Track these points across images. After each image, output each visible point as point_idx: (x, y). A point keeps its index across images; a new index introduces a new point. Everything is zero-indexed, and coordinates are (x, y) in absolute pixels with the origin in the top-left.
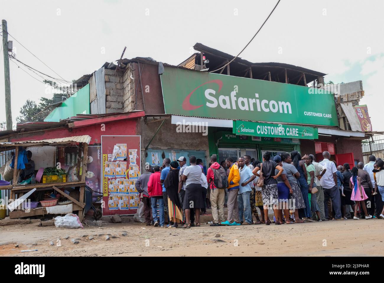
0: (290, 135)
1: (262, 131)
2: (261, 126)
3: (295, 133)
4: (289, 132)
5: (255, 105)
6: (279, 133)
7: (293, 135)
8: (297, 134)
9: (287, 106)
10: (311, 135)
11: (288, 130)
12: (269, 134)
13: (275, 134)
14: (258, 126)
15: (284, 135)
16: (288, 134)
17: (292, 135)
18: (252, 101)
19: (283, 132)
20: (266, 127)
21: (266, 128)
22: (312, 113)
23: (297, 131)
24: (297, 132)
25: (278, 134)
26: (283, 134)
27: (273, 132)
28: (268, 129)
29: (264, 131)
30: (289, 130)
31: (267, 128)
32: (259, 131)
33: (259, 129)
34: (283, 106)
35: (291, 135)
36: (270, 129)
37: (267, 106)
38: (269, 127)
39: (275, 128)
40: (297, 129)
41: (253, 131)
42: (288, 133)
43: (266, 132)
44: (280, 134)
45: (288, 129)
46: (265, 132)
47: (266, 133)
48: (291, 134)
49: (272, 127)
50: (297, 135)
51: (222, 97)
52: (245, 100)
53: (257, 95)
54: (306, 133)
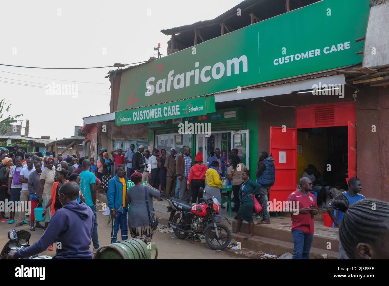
0: (168, 115)
1: (138, 118)
2: (137, 112)
3: (175, 111)
4: (166, 111)
5: (192, 78)
6: (155, 115)
7: (173, 115)
8: (178, 111)
9: (241, 63)
10: (201, 108)
11: (165, 110)
12: (145, 119)
13: (151, 118)
14: (134, 113)
15: (161, 116)
16: (165, 115)
17: (171, 115)
18: (189, 74)
19: (160, 113)
21: (141, 113)
22: (292, 56)
23: (178, 108)
24: (179, 109)
25: (154, 118)
26: (160, 116)
27: (148, 116)
28: (143, 114)
29: (140, 116)
30: (166, 109)
31: (142, 113)
32: (135, 118)
33: (135, 116)
34: (233, 65)
35: (170, 115)
36: (145, 113)
37: (208, 74)
38: (144, 112)
39: (151, 110)
40: (178, 106)
42: (166, 114)
43: (141, 118)
44: (156, 117)
45: (165, 108)
46: (140, 117)
47: (142, 119)
48: (170, 113)
49: (148, 111)
50: (179, 113)
51: (160, 81)
52: (182, 76)
53: (197, 64)
54: (192, 108)
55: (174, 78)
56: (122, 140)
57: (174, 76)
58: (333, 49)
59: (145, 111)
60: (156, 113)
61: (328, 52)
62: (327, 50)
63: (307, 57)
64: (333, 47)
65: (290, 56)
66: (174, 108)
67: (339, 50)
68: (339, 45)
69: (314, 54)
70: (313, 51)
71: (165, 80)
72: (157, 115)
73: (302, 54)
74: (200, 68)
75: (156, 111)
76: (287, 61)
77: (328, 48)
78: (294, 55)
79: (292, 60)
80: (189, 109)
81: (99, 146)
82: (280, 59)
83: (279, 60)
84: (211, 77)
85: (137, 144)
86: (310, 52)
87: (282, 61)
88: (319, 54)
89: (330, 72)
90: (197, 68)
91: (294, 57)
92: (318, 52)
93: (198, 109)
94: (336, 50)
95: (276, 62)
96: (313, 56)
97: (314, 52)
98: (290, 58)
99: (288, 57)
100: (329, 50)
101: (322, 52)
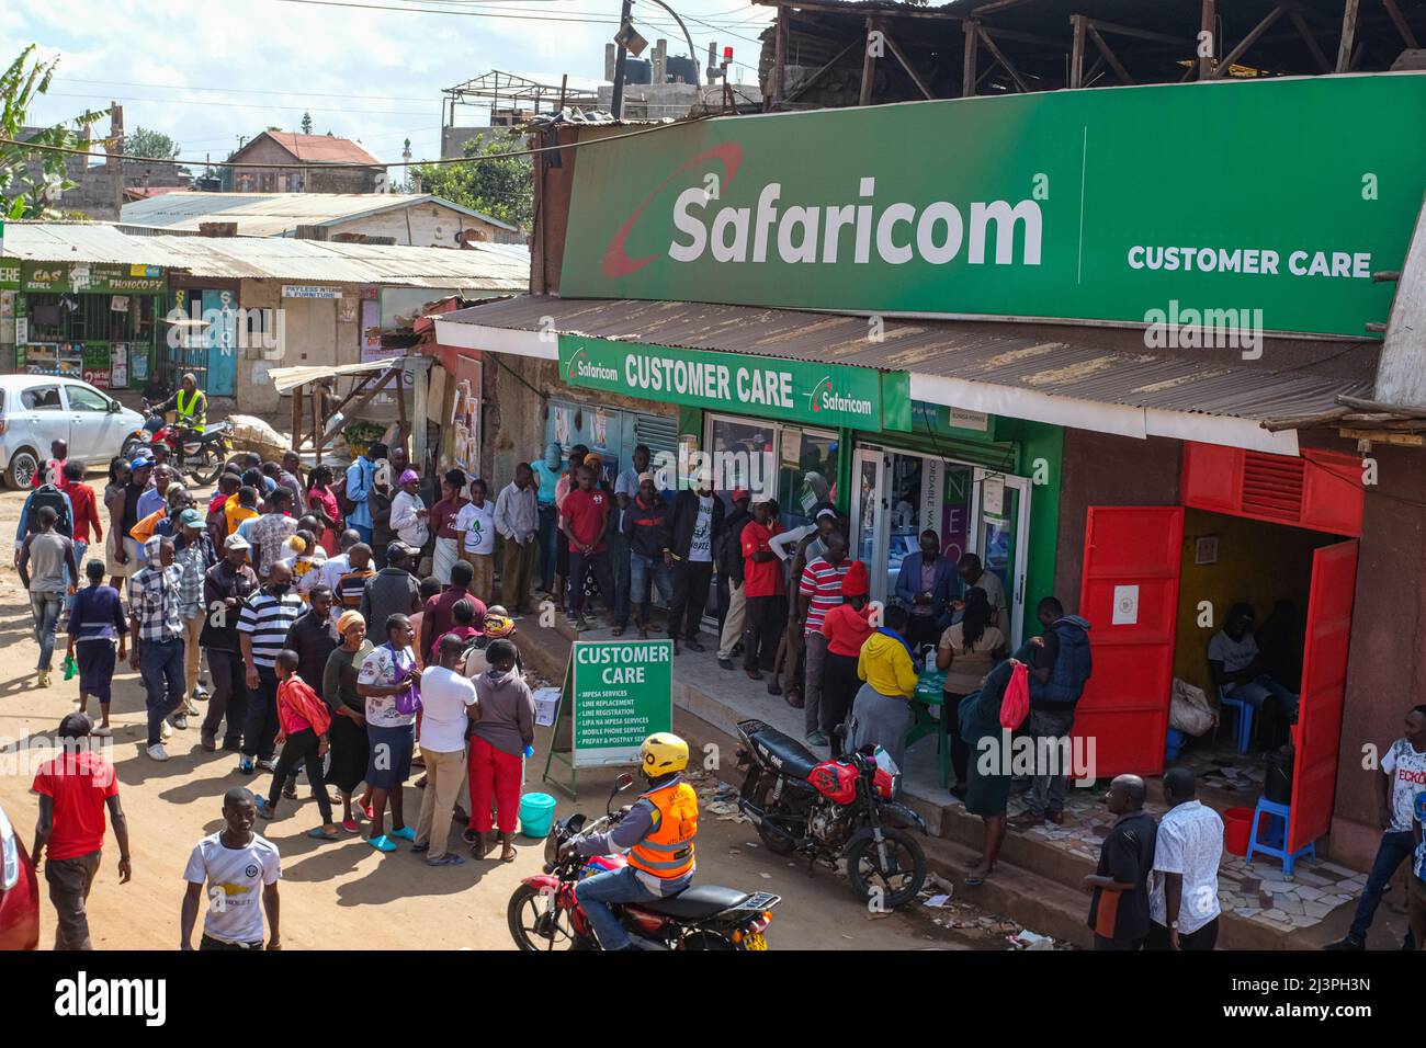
0: (753, 400)
1: (644, 378)
2: (640, 358)
3: (778, 391)
4: (747, 385)
5: (848, 233)
6: (707, 386)
7: (769, 403)
8: (788, 396)
9: (1020, 225)
10: (864, 407)
11: (743, 378)
12: (669, 389)
13: (691, 392)
14: (630, 358)
15: (728, 397)
16: (744, 397)
17: (763, 402)
18: (837, 217)
19: (723, 383)
20: (656, 360)
21: (656, 365)
22: (1188, 252)
23: (787, 383)
24: (789, 389)
25: (702, 394)
26: (724, 395)
27: (681, 384)
28: (663, 370)
29: (652, 376)
30: (747, 378)
31: (659, 366)
32: (632, 377)
33: (634, 370)
34: (992, 225)
35: (758, 400)
36: (672, 370)
37: (904, 233)
38: (668, 363)
39: (691, 364)
40: (788, 377)
41: (612, 374)
42: (744, 392)
43: (657, 381)
44: (711, 394)
45: (742, 372)
46: (653, 380)
47: (657, 387)
48: (758, 394)
49: (680, 364)
50: (789, 404)
51: (726, 215)
52: (809, 217)
53: (867, 186)
54: (834, 396)
55: (779, 217)
56: (578, 402)
57: (781, 206)
58: (1319, 265)
59: (672, 361)
60: (712, 380)
61: (1302, 271)
62: (1300, 263)
63: (1237, 270)
64: (1320, 256)
65: (1183, 251)
66: (772, 382)
67: (1335, 274)
68: (1337, 256)
69: (1259, 265)
70: (1256, 253)
71: (745, 212)
72: (713, 387)
73: (1223, 252)
74: (879, 204)
75: (711, 374)
76: (1172, 263)
77: (1304, 256)
78: (1194, 251)
79: (1188, 267)
80: (825, 400)
81: (488, 411)
82: (1150, 249)
83: (1145, 253)
84: (915, 250)
85: (636, 430)
86: (1248, 253)
87: (1155, 260)
88: (1274, 271)
89: (1303, 343)
90: (866, 201)
91: (1194, 257)
92: (1270, 262)
93: (855, 407)
94: (1326, 273)
95: (1138, 257)
96: (1256, 270)
97: (1259, 258)
98: (1181, 257)
99: (1175, 250)
100: (1306, 263)
101: (1283, 265)
